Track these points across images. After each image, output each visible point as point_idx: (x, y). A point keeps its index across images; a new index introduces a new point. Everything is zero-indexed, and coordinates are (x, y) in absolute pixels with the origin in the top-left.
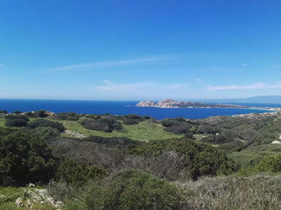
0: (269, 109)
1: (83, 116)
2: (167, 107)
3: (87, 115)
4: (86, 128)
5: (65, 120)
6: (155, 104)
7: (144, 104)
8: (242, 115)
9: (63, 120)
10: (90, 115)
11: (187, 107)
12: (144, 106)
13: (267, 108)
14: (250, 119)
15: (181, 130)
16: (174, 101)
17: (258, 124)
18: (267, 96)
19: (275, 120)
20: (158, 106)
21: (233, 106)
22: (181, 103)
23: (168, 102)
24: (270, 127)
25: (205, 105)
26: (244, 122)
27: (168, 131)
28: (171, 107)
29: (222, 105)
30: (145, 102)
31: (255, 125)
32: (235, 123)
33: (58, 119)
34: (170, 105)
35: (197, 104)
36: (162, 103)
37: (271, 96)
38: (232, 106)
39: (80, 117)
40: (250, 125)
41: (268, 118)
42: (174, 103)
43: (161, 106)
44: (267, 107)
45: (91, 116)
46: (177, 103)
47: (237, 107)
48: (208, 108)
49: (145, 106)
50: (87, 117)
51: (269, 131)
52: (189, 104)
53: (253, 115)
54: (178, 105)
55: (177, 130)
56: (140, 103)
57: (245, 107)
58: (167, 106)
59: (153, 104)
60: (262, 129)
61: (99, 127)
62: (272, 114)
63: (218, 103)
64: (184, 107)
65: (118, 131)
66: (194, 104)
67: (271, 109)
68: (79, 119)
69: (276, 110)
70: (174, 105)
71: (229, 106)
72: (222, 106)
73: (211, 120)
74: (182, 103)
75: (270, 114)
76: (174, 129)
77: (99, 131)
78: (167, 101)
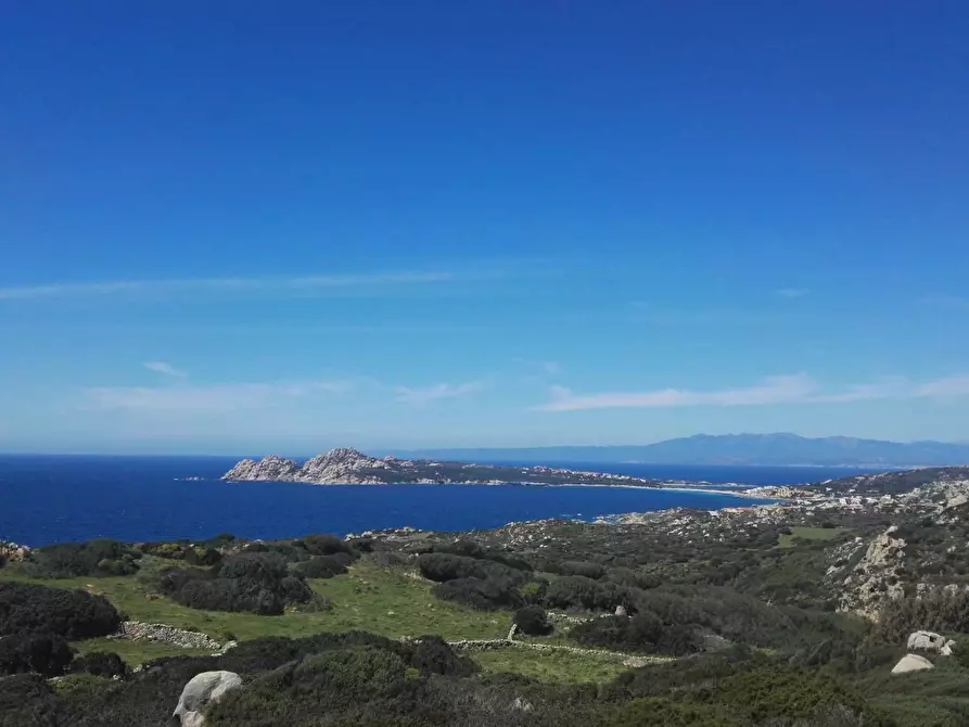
0: (740, 490)
1: (145, 549)
2: (338, 482)
3: (164, 546)
4: (188, 605)
5: (86, 575)
6: (292, 471)
7: (254, 470)
8: (634, 519)
9: (79, 575)
10: (175, 545)
11: (413, 482)
12: (252, 478)
13: (733, 489)
14: (681, 540)
15: (496, 595)
16: (363, 456)
17: (720, 562)
18: (730, 437)
19: (785, 542)
20: (305, 479)
21: (591, 477)
22: (389, 462)
23: (342, 460)
24: (767, 572)
25: (483, 473)
26: (659, 552)
27: (451, 598)
28: (354, 481)
29: (548, 473)
30: (257, 460)
31: (707, 562)
32: (623, 555)
33: (57, 574)
34: (349, 473)
35: (452, 469)
36: (318, 465)
37: (745, 438)
38: (591, 480)
39: (138, 556)
40: (686, 565)
41: (755, 532)
42: (363, 463)
43: (316, 476)
44: (733, 484)
45: (179, 549)
46: (375, 465)
47: (608, 481)
48: (491, 483)
49: (259, 479)
50: (164, 555)
51: (769, 590)
52: (423, 468)
53: (685, 520)
54: (379, 472)
55: (481, 594)
56: (239, 467)
57: (643, 484)
58: (338, 476)
59: (288, 468)
60: (737, 581)
61: (235, 597)
62: (762, 513)
63: (531, 465)
64: (399, 478)
65: (302, 606)
66: (437, 468)
67: (753, 493)
68: (137, 567)
69: (772, 498)
70: (364, 473)
71: (578, 476)
72: (547, 476)
73: (516, 536)
74: (393, 464)
75: (755, 517)
76: (471, 591)
77: (239, 611)
78: (340, 458)
